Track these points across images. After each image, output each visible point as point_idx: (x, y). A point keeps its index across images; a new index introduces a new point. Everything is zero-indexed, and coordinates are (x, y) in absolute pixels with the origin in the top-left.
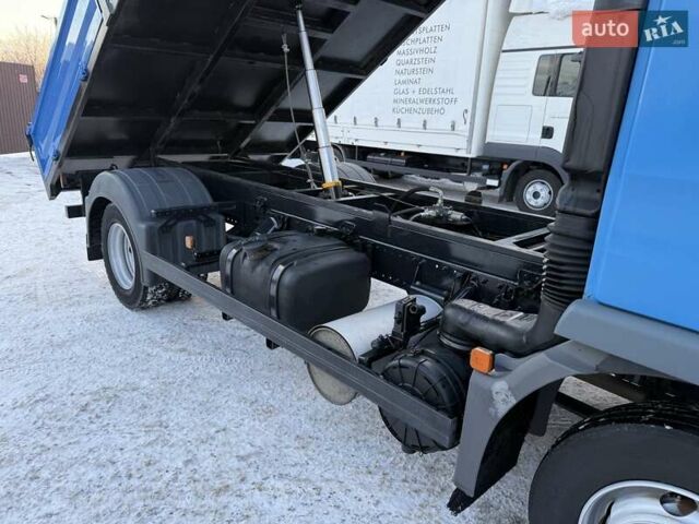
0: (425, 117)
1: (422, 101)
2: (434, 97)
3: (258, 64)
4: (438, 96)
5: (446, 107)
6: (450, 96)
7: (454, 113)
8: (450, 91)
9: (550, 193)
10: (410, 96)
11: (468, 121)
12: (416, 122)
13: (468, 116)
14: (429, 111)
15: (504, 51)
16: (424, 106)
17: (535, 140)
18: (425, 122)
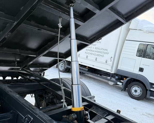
0: (97, 57)
1: (96, 51)
2: (100, 51)
3: (43, 31)
4: (102, 51)
5: (104, 55)
6: (106, 52)
7: (107, 57)
8: (106, 50)
9: (141, 91)
10: (92, 49)
11: (112, 61)
12: (93, 58)
13: (112, 59)
14: (98, 55)
15: (126, 40)
16: (97, 53)
17: (137, 71)
18: (96, 58)
